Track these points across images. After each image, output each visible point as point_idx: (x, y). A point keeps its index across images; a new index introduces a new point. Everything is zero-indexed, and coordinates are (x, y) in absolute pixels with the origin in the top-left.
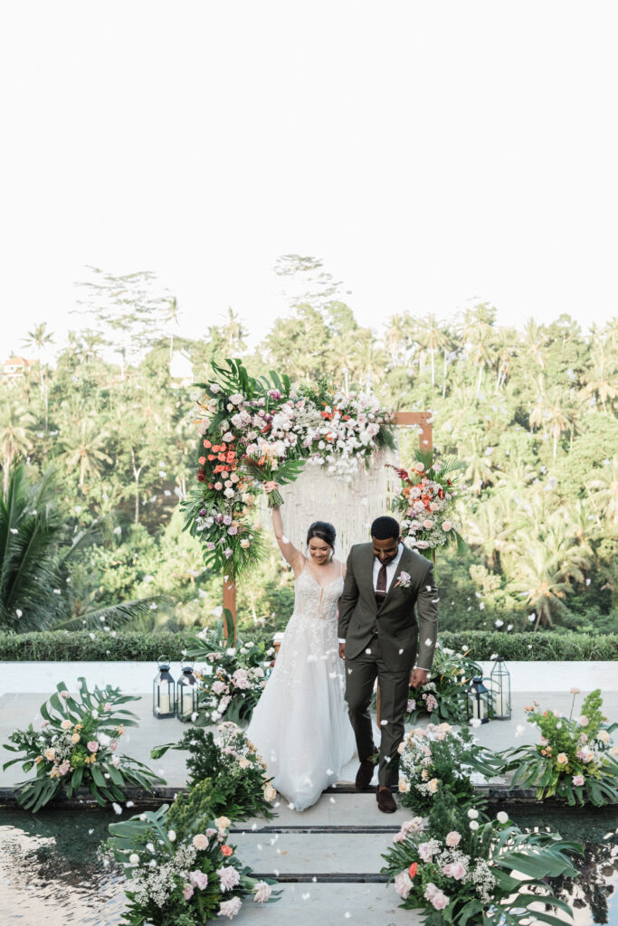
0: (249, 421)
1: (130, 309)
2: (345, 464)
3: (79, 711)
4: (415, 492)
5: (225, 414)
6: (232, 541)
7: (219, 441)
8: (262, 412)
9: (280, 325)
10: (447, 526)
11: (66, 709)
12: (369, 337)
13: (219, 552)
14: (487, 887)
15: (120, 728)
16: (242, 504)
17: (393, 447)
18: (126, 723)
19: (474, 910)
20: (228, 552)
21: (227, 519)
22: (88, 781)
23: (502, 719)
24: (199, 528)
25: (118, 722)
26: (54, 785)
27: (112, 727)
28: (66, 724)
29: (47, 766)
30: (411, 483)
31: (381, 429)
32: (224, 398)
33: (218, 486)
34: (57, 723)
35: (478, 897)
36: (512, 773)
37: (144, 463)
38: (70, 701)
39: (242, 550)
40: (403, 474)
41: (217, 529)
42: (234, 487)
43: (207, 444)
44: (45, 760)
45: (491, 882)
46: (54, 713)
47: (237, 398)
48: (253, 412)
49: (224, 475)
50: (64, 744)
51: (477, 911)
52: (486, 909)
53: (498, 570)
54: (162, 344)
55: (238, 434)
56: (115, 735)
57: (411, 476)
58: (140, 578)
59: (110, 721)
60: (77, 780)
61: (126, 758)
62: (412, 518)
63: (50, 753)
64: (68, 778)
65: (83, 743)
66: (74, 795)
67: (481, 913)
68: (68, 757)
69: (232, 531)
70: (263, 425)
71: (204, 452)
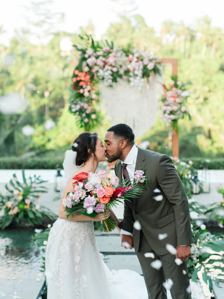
0: (95, 62)
1: (43, 18)
2: (138, 81)
3: (22, 187)
4: (169, 94)
5: (84, 59)
6: (88, 116)
7: (81, 71)
8: (101, 58)
9: (112, 25)
10: (183, 109)
11: (16, 186)
12: (152, 31)
13: (82, 121)
14: (196, 256)
15: (40, 194)
16: (92, 99)
17: (160, 74)
18: (43, 192)
19: (190, 265)
20: (86, 120)
21: (86, 106)
22: (26, 216)
23: (206, 193)
24: (74, 110)
25: (38, 191)
26: (11, 218)
27: (36, 194)
28: (16, 192)
29: (8, 210)
30: (168, 90)
31: (155, 66)
32: (84, 52)
33: (81, 91)
34: (12, 192)
35: (192, 260)
36: (209, 214)
37: (50, 88)
38: (18, 183)
39: (92, 120)
40: (164, 86)
41: (81, 111)
42: (89, 91)
43: (77, 72)
44: (7, 208)
45: (197, 254)
46: (11, 188)
47: (90, 51)
48: (97, 57)
49: (84, 86)
50: (15, 200)
51: (192, 265)
52: (196, 265)
53: (209, 137)
54: (57, 34)
55: (90, 68)
56: (37, 197)
57: (168, 87)
58: (49, 140)
59: (35, 191)
60: (21, 216)
61: (42, 207)
62: (168, 105)
63: (9, 204)
64: (17, 215)
65: (23, 200)
66: (20, 222)
67: (193, 267)
68: (18, 206)
69: (88, 112)
70: (102, 64)
71: (75, 76)
